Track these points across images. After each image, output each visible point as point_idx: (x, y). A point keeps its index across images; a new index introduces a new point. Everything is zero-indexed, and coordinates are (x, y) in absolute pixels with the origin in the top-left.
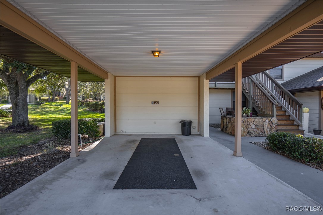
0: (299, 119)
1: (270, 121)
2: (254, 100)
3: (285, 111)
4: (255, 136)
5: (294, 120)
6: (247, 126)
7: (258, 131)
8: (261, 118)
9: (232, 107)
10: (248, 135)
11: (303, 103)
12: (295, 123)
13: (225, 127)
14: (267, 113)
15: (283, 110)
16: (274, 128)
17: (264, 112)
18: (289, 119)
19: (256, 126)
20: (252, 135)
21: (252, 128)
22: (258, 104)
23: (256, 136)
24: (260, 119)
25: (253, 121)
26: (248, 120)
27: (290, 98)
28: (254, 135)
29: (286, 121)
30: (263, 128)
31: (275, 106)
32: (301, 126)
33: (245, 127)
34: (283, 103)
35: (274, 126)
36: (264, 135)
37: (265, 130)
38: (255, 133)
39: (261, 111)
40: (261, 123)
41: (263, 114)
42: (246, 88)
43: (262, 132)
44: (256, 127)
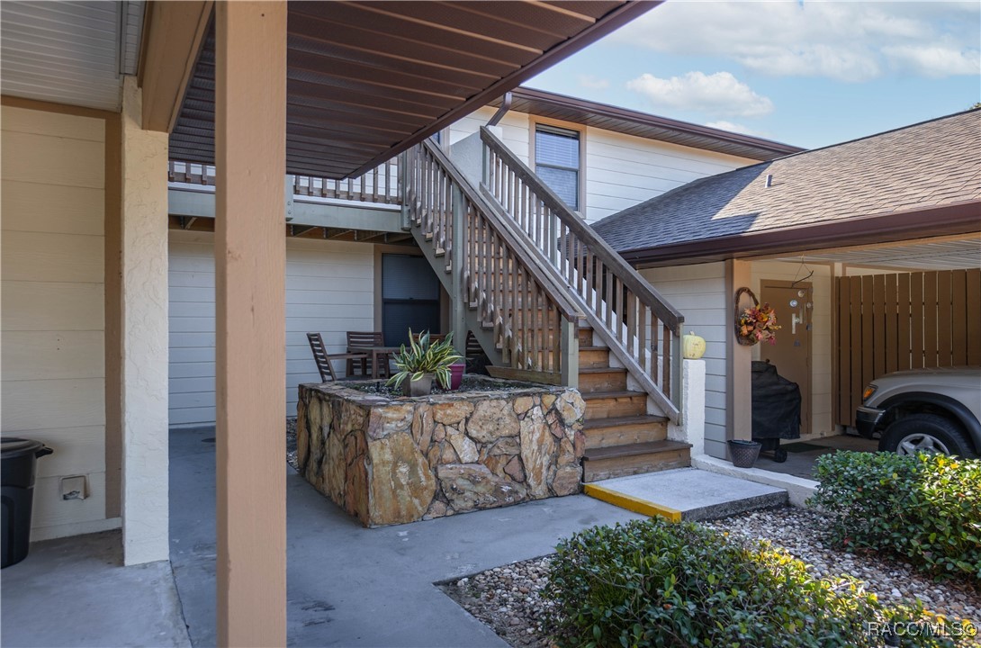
0: (666, 390)
1: (549, 412)
2: (472, 295)
3: (607, 350)
4: (478, 508)
5: (646, 394)
6: (431, 455)
7: (490, 476)
8: (504, 393)
9: (380, 330)
10: (439, 506)
11: (683, 313)
12: (651, 409)
13: (316, 455)
14: (535, 363)
15: (597, 343)
16: (571, 449)
17: (521, 358)
18: (624, 388)
19: (484, 445)
20: (459, 503)
21: (459, 461)
22: (492, 317)
23: (481, 509)
24: (503, 403)
25: (467, 420)
26: (439, 416)
27: (625, 288)
28: (470, 504)
29: (616, 399)
30: (514, 451)
31: (571, 327)
32: (678, 425)
33: (421, 460)
34: (598, 312)
35: (571, 434)
36: (523, 494)
37: (529, 466)
38: (480, 489)
39: (505, 352)
40: (508, 426)
41: (517, 370)
42: (438, 233)
43: (513, 479)
44: (479, 452)
